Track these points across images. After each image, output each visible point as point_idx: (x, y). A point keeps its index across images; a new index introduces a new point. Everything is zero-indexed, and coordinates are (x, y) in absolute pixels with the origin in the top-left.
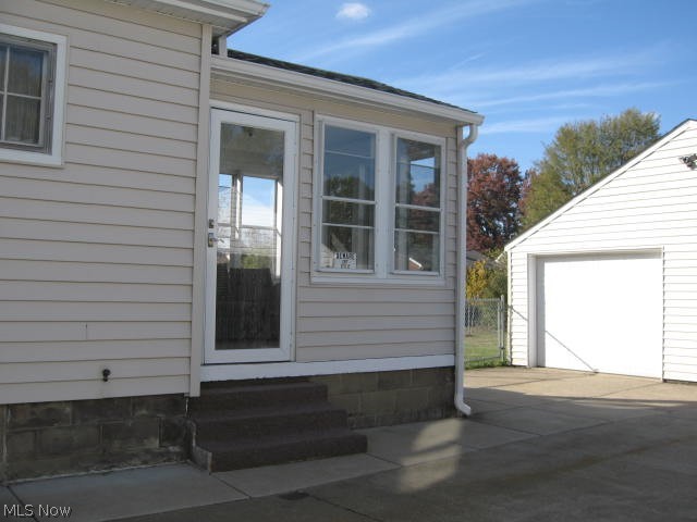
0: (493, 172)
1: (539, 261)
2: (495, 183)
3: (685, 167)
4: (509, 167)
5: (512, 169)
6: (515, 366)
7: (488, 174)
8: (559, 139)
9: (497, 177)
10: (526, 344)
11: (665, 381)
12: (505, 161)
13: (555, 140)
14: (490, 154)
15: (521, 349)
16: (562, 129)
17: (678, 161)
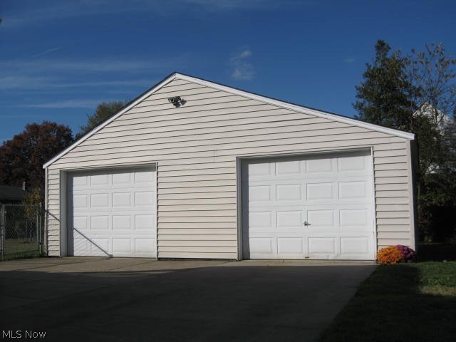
0: (54, 134)
1: (68, 176)
2: (55, 142)
3: (172, 106)
4: (64, 131)
5: (66, 133)
6: (51, 257)
7: (50, 136)
8: (98, 113)
9: (57, 138)
10: (59, 239)
11: (159, 259)
12: (62, 127)
13: (96, 113)
14: (52, 122)
15: (55, 243)
16: (100, 107)
17: (168, 102)
